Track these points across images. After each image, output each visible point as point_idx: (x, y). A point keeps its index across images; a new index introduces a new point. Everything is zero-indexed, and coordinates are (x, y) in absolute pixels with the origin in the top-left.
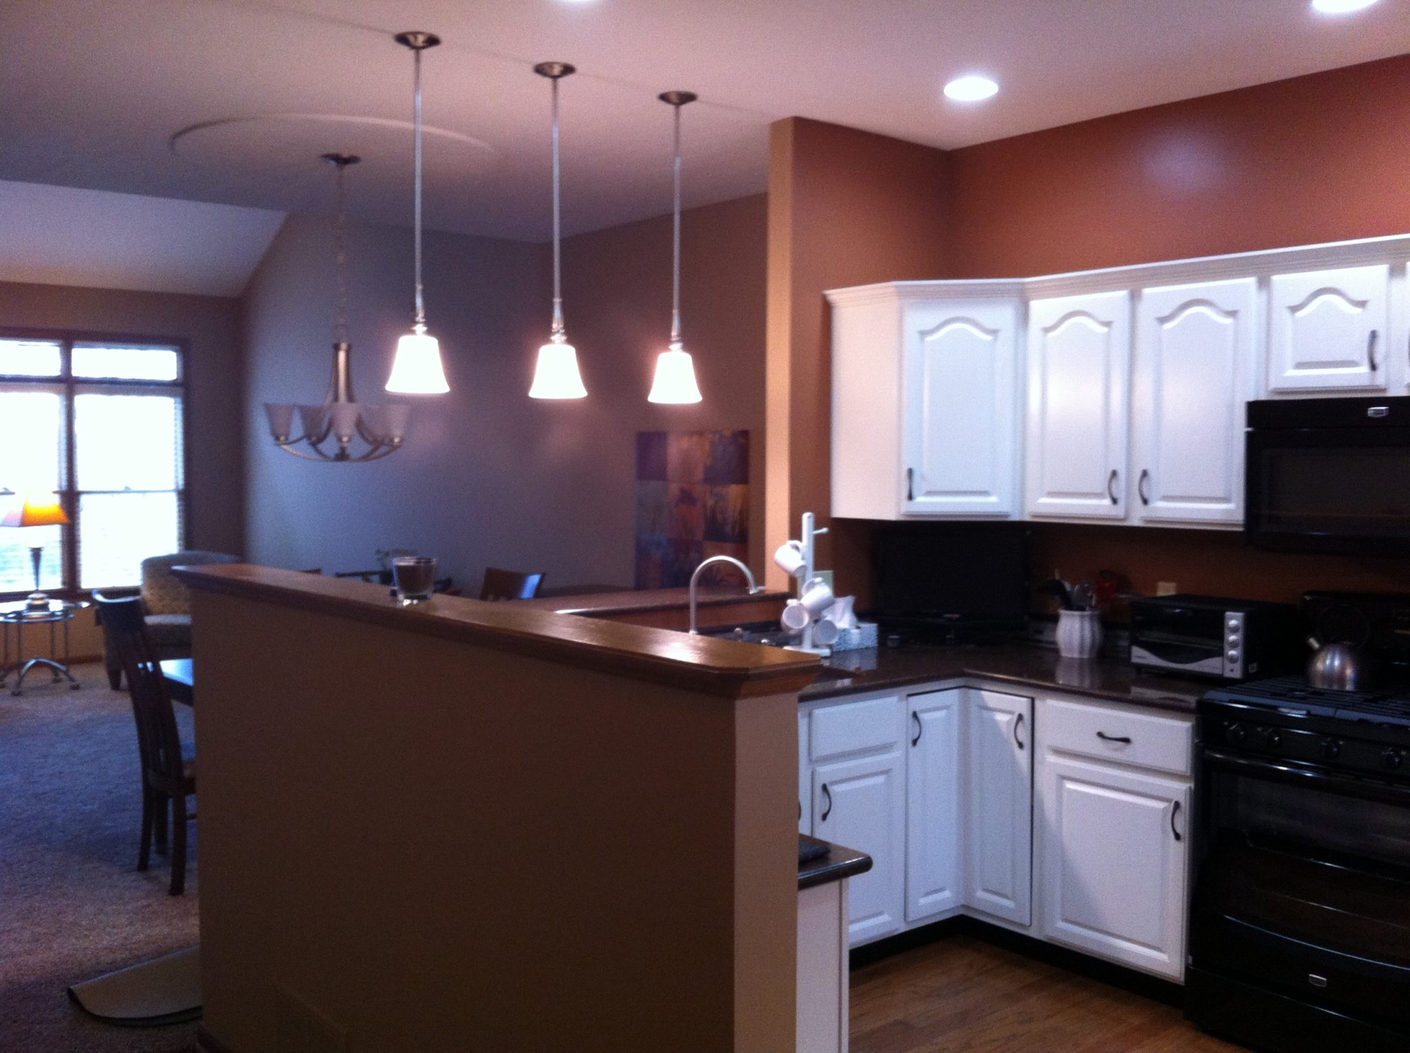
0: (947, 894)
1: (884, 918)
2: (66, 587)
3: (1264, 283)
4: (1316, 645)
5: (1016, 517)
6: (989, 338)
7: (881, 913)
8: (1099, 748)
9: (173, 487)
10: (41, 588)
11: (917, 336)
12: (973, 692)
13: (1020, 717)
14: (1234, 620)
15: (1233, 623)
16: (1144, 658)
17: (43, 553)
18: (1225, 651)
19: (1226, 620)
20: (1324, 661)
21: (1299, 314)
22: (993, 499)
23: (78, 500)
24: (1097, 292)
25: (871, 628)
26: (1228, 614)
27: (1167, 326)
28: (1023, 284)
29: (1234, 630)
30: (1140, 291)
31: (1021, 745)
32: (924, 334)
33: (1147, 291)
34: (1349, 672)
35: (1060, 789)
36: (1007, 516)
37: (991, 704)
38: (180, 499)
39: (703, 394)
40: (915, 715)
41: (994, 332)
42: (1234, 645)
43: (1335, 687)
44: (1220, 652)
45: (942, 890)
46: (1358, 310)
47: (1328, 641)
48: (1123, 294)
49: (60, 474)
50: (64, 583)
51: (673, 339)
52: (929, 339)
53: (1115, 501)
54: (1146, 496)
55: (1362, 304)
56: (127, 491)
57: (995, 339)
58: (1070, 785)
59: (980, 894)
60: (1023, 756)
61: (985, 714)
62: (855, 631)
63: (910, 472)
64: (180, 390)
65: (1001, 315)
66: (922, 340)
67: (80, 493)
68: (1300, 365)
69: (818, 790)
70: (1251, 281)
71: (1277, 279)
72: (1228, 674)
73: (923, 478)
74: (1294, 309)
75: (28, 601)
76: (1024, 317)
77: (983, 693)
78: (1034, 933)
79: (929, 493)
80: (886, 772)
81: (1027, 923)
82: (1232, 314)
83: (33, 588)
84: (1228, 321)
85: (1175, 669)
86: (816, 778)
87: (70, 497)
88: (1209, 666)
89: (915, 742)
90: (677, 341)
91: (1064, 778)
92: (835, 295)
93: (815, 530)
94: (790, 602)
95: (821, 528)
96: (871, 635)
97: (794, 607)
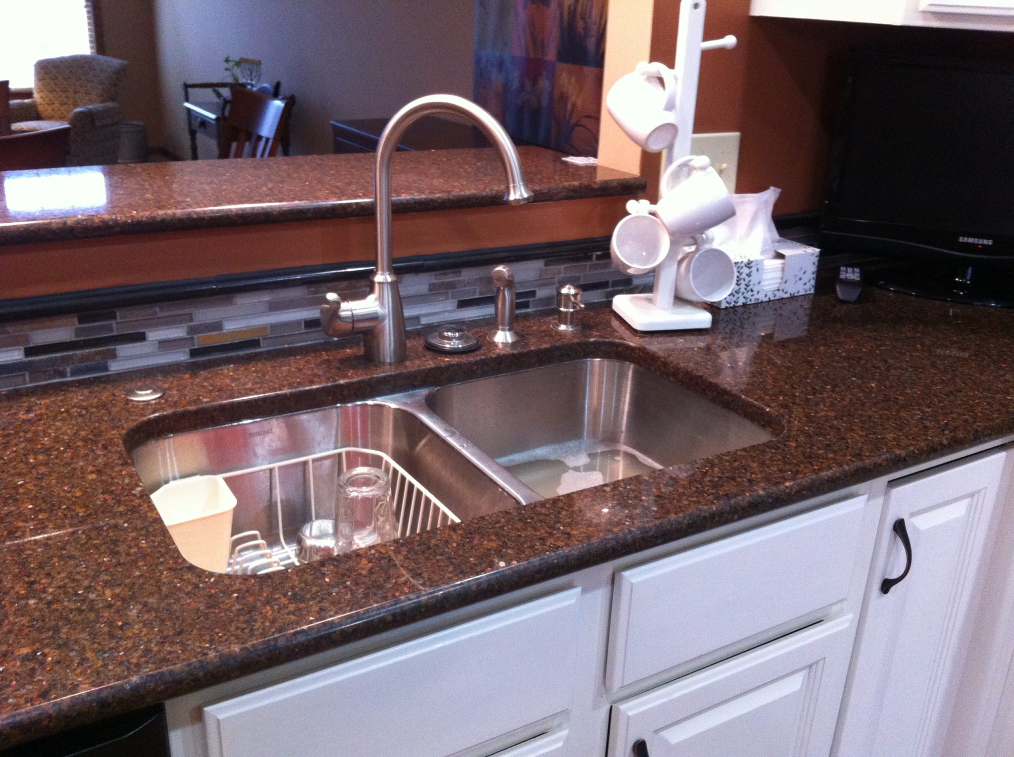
25: (805, 255)
40: (900, 528)
62: (770, 264)
89: (887, 586)
93: (707, 37)
94: (632, 206)
95: (721, 36)
96: (805, 273)
97: (638, 217)
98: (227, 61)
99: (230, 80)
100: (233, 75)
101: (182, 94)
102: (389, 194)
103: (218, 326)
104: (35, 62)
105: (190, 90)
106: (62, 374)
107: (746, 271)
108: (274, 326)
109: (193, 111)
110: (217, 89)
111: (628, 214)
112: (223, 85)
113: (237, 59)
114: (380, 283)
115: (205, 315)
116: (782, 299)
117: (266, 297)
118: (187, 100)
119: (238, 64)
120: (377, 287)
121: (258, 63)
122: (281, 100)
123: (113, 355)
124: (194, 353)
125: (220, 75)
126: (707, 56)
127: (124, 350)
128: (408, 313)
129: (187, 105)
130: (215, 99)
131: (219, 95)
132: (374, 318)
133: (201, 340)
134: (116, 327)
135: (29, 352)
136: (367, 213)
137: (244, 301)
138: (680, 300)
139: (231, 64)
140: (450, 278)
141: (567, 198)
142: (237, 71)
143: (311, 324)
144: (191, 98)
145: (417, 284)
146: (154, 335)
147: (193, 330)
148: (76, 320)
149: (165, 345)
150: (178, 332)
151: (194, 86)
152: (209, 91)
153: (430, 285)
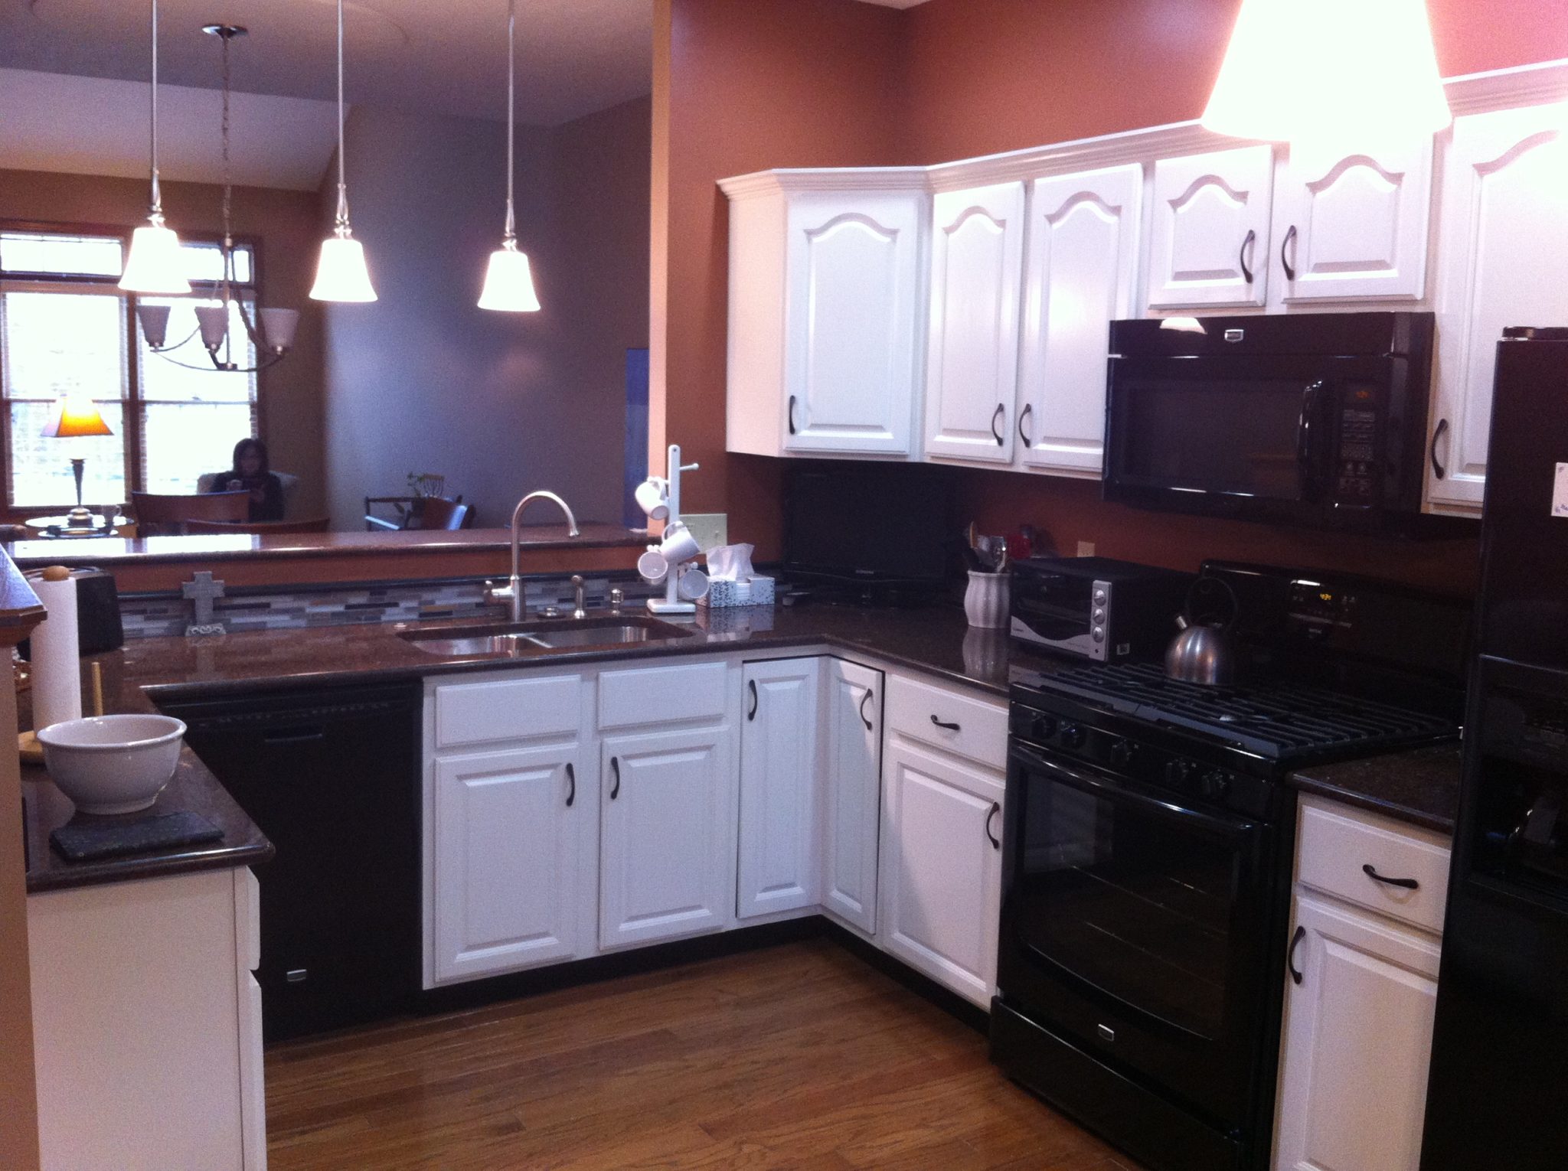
0: (798, 890)
1: (704, 912)
2: (130, 503)
3: (1148, 171)
4: (1184, 625)
5: (915, 458)
6: (887, 240)
7: (699, 907)
8: (933, 734)
9: (247, 399)
10: (83, 503)
11: (804, 235)
12: (833, 660)
13: (869, 693)
14: (1101, 590)
15: (1100, 593)
16: (1021, 631)
17: (85, 466)
18: (1092, 627)
19: (1094, 590)
20: (1184, 646)
21: (1181, 210)
22: (887, 436)
23: (143, 411)
24: (994, 183)
25: (766, 582)
26: (1096, 582)
27: (1056, 225)
28: (926, 173)
29: (1101, 602)
30: (1033, 182)
31: (869, 726)
32: (810, 233)
33: (1039, 182)
34: (1211, 660)
35: (901, 780)
36: (905, 456)
37: (847, 678)
38: (252, 413)
39: (541, 303)
40: (752, 684)
41: (893, 233)
42: (1099, 621)
43: (1195, 680)
44: (1086, 629)
45: (791, 885)
46: (1238, 205)
47: (1195, 622)
48: (1017, 185)
49: (123, 381)
50: (127, 499)
51: (507, 235)
52: (816, 240)
53: (1000, 442)
54: (1027, 436)
55: (1242, 196)
56: (196, 401)
57: (894, 241)
58: (909, 775)
59: (835, 894)
60: (871, 737)
61: (844, 688)
62: (742, 585)
63: (792, 399)
64: (252, 293)
65: (899, 211)
66: (809, 241)
67: (144, 403)
68: (1179, 276)
69: (607, 763)
70: (1136, 168)
71: (1161, 164)
72: (1093, 656)
73: (808, 407)
74: (1175, 204)
75: (70, 516)
76: (927, 215)
77: (842, 663)
78: (876, 943)
79: (815, 426)
80: (708, 748)
81: (871, 931)
82: (1116, 210)
83: (76, 503)
84: (1112, 219)
85: (1046, 645)
86: (605, 748)
87: (134, 408)
88: (1075, 644)
89: (751, 716)
90: (512, 237)
91: (904, 766)
92: (730, 185)
93: (681, 466)
94: (650, 548)
95: (690, 463)
96: (766, 590)
97: (652, 553)
98: (410, 476)
99: (411, 494)
100: (416, 490)
101: (364, 510)
102: (518, 540)
103: (432, 602)
104: (198, 477)
105: (372, 504)
106: (360, 620)
107: (724, 587)
108: (460, 605)
109: (374, 523)
110: (401, 504)
111: (646, 551)
112: (406, 500)
113: (420, 475)
114: (513, 581)
115: (427, 596)
116: (752, 606)
117: (456, 590)
118: (368, 514)
119: (420, 479)
120: (512, 583)
121: (442, 479)
122: (465, 505)
123: (383, 613)
124: (421, 615)
125: (402, 490)
126: (683, 474)
127: (389, 610)
128: (528, 603)
129: (368, 518)
130: (397, 513)
131: (401, 510)
132: (509, 598)
133: (425, 609)
134: (386, 599)
135: (348, 607)
136: (508, 549)
137: (446, 591)
138: (681, 599)
139: (413, 480)
140: (553, 586)
141: (620, 546)
142: (420, 487)
143: (478, 605)
144: (372, 511)
145: (534, 588)
146: (403, 604)
147: (420, 604)
148: (369, 593)
149: (409, 610)
150: (414, 604)
151: (375, 500)
152: (391, 505)
153: (543, 589)
